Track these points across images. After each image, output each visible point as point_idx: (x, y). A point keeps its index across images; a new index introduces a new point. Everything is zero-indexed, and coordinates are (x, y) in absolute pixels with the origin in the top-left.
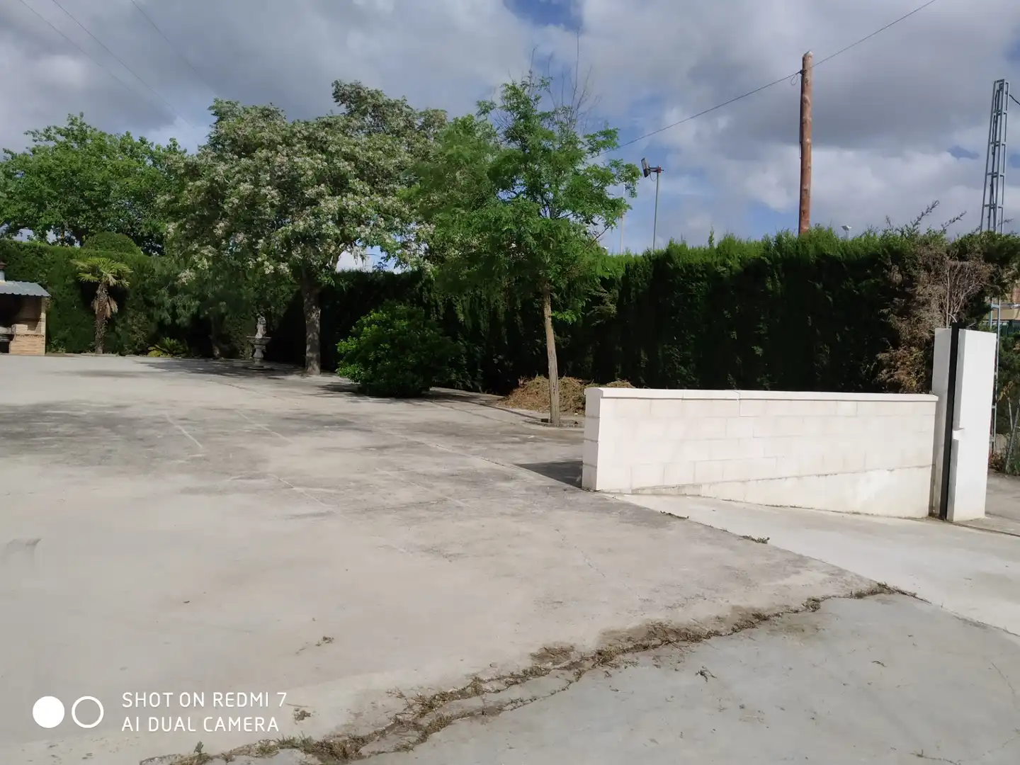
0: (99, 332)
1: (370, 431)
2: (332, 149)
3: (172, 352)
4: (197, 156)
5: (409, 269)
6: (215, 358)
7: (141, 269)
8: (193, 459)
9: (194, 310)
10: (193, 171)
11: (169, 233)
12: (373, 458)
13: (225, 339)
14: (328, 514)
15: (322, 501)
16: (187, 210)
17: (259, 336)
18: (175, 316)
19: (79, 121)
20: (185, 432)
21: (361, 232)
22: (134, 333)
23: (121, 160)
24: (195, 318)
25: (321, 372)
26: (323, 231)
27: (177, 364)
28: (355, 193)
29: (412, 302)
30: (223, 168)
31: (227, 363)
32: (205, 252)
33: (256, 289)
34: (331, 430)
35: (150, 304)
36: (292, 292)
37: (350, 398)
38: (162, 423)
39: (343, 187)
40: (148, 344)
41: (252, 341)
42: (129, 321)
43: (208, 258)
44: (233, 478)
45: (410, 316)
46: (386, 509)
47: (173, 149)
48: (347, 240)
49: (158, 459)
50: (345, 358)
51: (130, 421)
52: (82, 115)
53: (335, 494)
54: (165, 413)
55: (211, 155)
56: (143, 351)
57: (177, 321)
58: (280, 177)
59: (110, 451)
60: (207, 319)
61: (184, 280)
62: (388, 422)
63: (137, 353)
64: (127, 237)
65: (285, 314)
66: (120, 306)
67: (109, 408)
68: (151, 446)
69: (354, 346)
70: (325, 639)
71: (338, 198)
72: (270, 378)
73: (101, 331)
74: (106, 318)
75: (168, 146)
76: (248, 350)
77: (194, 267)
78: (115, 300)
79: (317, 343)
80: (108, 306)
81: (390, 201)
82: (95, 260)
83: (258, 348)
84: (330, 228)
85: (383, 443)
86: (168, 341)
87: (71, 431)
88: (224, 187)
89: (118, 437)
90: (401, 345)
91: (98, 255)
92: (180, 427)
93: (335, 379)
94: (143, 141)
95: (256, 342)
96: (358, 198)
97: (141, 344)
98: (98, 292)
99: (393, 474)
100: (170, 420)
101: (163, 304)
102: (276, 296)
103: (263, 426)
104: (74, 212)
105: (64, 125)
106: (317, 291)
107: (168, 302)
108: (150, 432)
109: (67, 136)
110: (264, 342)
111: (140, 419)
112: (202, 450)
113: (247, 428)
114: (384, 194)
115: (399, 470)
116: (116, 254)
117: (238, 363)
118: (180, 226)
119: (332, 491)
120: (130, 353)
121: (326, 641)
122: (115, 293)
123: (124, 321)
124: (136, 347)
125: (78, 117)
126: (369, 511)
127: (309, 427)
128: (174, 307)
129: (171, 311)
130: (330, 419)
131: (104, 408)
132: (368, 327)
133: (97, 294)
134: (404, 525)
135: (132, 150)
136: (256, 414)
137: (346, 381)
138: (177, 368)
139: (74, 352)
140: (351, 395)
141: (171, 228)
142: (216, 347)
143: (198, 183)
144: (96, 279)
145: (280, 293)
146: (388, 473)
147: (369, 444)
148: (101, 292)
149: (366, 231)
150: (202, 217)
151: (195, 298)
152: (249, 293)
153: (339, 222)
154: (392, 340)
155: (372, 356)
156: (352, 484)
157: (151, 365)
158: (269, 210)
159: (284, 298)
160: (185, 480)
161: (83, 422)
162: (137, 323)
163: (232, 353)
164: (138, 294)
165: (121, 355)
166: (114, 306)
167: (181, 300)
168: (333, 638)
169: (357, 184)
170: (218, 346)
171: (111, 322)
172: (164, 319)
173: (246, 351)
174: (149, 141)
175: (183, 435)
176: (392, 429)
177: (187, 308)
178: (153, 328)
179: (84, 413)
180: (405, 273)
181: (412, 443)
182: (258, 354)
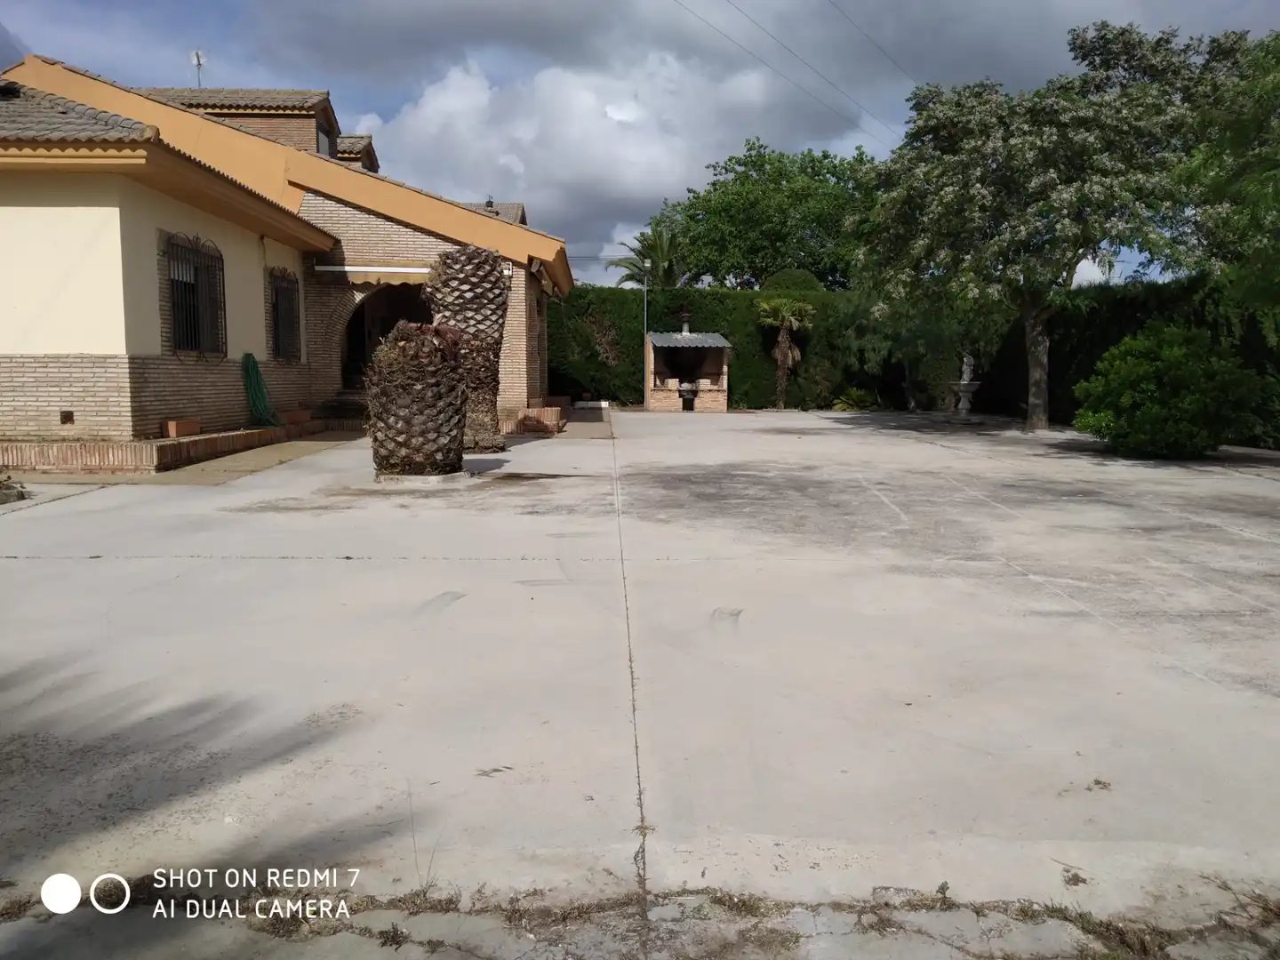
0: (781, 384)
1: (1129, 506)
2: (1065, 118)
3: (859, 405)
4: (892, 161)
5: (1183, 273)
6: (912, 412)
7: (824, 308)
8: (897, 532)
9: (884, 353)
10: (887, 179)
11: (859, 260)
12: (1142, 542)
13: (921, 387)
14: (1081, 614)
15: (1071, 596)
16: (878, 229)
17: (965, 381)
18: (862, 361)
19: (757, 144)
20: (885, 500)
21: (1112, 227)
22: (817, 383)
23: (801, 182)
24: (886, 361)
25: (1049, 425)
26: (1057, 234)
27: (866, 419)
28: (1105, 173)
29: (1188, 321)
30: (923, 170)
31: (925, 416)
32: (903, 277)
33: (960, 322)
34: (1074, 502)
35: (833, 347)
36: (1008, 321)
37: (1096, 460)
38: (856, 487)
39: (1083, 170)
40: (832, 397)
41: (956, 388)
42: (812, 370)
43: (905, 284)
44: (947, 557)
45: (1188, 341)
46: (1171, 617)
47: (860, 159)
48: (1087, 243)
49: (856, 530)
50: (1086, 404)
51: (821, 484)
52: (758, 139)
53: (1088, 588)
54: (860, 476)
55: (909, 157)
56: (826, 405)
57: (866, 367)
58: (994, 171)
59: (802, 517)
60: (900, 363)
61: (877, 315)
62: (1157, 494)
63: (820, 408)
64: (808, 272)
65: (998, 352)
66: (803, 354)
67: (798, 470)
68: (847, 514)
69: (1101, 389)
70: (1098, 782)
71: (1078, 184)
72: (979, 435)
73: (782, 383)
74: (788, 368)
75: (854, 157)
76: (950, 400)
77: (888, 298)
78: (798, 347)
79: (1044, 386)
80: (790, 354)
81: (1157, 180)
82: (776, 302)
83: (964, 397)
84: (1067, 227)
85: (1151, 523)
86: (854, 392)
87: (761, 494)
88: (923, 195)
89: (808, 502)
90: (1170, 385)
91: (779, 296)
92: (877, 493)
93: (1068, 435)
94: (826, 156)
95: (962, 388)
96: (1108, 181)
97: (825, 397)
98: (780, 339)
99: (1175, 568)
100: (864, 484)
101: (848, 348)
102: (986, 329)
103: (980, 495)
104: (754, 250)
105: (741, 153)
106: (1044, 316)
107: (855, 345)
108: (845, 497)
109: (745, 164)
110: (973, 389)
111: (831, 482)
112: (906, 521)
113: (958, 496)
114: (1146, 169)
115: (1182, 562)
116: (796, 293)
117: (938, 416)
118: (870, 250)
119: (1084, 584)
120: (814, 408)
121: (1100, 786)
122: (799, 339)
123: (806, 371)
124: (820, 400)
125: (755, 140)
126: (1145, 616)
127: (1039, 498)
128: (862, 351)
129: (858, 354)
130: (1068, 488)
131: (793, 470)
132: (1121, 360)
133: (778, 342)
134: (1200, 641)
135: (814, 166)
136: (970, 479)
137: (1088, 437)
138: (868, 424)
139: (756, 408)
140: (1095, 456)
141: (860, 254)
142: (911, 398)
143: (894, 194)
144: (777, 323)
145: (992, 323)
146: (1165, 565)
147: (1131, 523)
148: (783, 338)
149: (1118, 225)
150: (898, 236)
151: (886, 337)
152: (951, 327)
153: (1078, 217)
154: (1158, 378)
155: (1126, 400)
156: (1113, 577)
157: (837, 420)
158: (977, 215)
159: (997, 331)
160: (891, 556)
161: (772, 484)
162: (821, 374)
163: (929, 405)
164: (822, 338)
165: (804, 410)
166: (797, 354)
167: (870, 341)
168: (1109, 784)
169: (1105, 160)
170: (914, 397)
171: (793, 372)
172: (851, 366)
173: (946, 401)
174: (832, 153)
175: (882, 502)
176: (1165, 504)
177: (876, 352)
178: (838, 376)
179: (772, 475)
180: (1177, 282)
181: (1200, 525)
182: (964, 405)
